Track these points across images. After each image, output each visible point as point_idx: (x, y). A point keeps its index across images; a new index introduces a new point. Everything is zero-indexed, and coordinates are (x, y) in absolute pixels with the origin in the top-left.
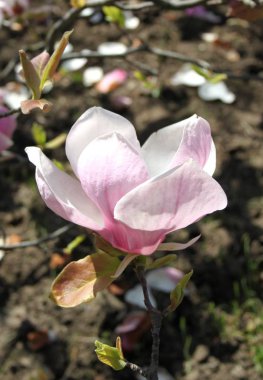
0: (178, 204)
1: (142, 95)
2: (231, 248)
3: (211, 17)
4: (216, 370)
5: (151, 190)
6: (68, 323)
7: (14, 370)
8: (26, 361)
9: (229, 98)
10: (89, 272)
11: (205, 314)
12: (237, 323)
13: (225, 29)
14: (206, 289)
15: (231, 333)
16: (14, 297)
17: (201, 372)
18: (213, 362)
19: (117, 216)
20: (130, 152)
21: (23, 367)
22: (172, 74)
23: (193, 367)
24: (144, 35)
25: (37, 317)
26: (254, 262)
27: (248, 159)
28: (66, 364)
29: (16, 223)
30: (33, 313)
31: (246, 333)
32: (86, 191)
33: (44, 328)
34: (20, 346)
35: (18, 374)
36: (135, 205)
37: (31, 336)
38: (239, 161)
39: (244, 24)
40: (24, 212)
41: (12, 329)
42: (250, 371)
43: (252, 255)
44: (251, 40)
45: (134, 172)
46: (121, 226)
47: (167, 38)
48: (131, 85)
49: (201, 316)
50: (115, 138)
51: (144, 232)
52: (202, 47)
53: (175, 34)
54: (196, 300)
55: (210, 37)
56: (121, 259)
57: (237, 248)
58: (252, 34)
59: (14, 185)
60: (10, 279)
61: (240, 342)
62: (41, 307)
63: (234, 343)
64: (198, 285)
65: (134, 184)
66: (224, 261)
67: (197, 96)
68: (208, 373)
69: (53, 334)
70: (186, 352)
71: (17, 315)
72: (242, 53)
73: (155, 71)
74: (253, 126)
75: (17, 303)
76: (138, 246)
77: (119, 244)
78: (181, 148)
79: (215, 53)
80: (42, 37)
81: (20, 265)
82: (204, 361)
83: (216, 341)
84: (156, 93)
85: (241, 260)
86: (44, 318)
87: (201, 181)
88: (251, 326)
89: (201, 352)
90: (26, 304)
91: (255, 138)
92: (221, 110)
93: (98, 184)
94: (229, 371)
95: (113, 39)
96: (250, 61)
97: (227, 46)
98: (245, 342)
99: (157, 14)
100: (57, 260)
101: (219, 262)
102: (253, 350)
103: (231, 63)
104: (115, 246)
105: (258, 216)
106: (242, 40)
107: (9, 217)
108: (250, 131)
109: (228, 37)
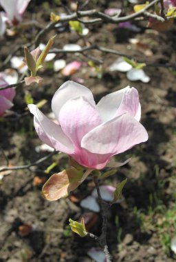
0: (119, 138)
1: (91, 77)
2: (147, 174)
3: (134, 28)
4: (137, 250)
5: (103, 130)
6: (44, 220)
7: (10, 249)
8: (18, 243)
9: (146, 79)
10: (64, 180)
11: (131, 215)
12: (151, 221)
13: (143, 36)
14: (131, 199)
15: (147, 226)
16: (10, 203)
17: (128, 251)
18: (136, 245)
19: (83, 145)
20: (91, 107)
21: (16, 247)
22: (110, 64)
23: (123, 248)
24: (92, 39)
25: (24, 216)
26: (162, 183)
27: (158, 118)
28: (43, 245)
29: (11, 157)
30: (22, 213)
31: (157, 226)
32: (64, 130)
33: (29, 223)
34: (14, 234)
35: (13, 251)
36: (94, 139)
37: (21, 228)
38: (153, 119)
39: (156, 33)
40: (16, 150)
41: (9, 223)
42: (159, 250)
43: (161, 178)
44: (160, 43)
45: (93, 119)
46: (84, 151)
47: (107, 41)
48: (84, 71)
49: (128, 216)
50: (81, 99)
51: (98, 155)
52: (129, 47)
53: (112, 39)
54: (125, 206)
55: (134, 41)
56: (85, 171)
57: (151, 174)
58: (161, 40)
59: (9, 134)
60: (8, 192)
61: (153, 232)
62: (27, 210)
63: (149, 233)
64: (126, 197)
65: (93, 126)
66: (143, 182)
67: (126, 78)
68: (132, 251)
69: (34, 227)
70: (119, 238)
71: (11, 214)
72: (154, 51)
73: (101, 61)
74: (161, 97)
75: (12, 207)
76: (94, 164)
77: (83, 163)
78: (122, 105)
79: (137, 51)
80: (30, 40)
81: (14, 184)
82: (130, 244)
83: (138, 231)
84: (100, 76)
85: (154, 181)
86: (29, 216)
87: (132, 125)
88: (160, 222)
89: (128, 238)
90: (17, 208)
91: (163, 105)
92: (141, 87)
93: (71, 126)
94: (146, 250)
95: (72, 42)
96: (160, 56)
97: (145, 46)
98: (156, 232)
99: (100, 26)
100: (37, 180)
101: (140, 183)
102: (161, 236)
103: (147, 57)
104: (80, 164)
105: (164, 154)
106: (155, 43)
107: (7, 153)
108: (159, 100)
109: (145, 41)
